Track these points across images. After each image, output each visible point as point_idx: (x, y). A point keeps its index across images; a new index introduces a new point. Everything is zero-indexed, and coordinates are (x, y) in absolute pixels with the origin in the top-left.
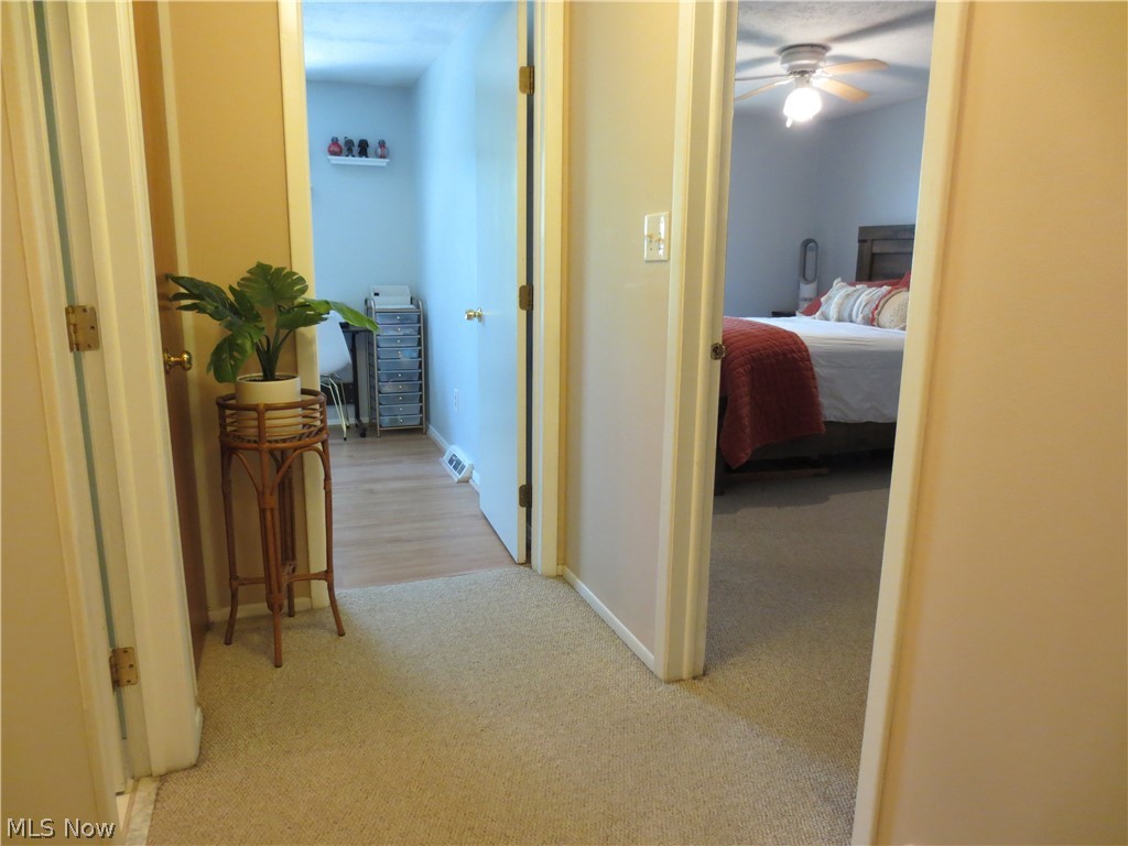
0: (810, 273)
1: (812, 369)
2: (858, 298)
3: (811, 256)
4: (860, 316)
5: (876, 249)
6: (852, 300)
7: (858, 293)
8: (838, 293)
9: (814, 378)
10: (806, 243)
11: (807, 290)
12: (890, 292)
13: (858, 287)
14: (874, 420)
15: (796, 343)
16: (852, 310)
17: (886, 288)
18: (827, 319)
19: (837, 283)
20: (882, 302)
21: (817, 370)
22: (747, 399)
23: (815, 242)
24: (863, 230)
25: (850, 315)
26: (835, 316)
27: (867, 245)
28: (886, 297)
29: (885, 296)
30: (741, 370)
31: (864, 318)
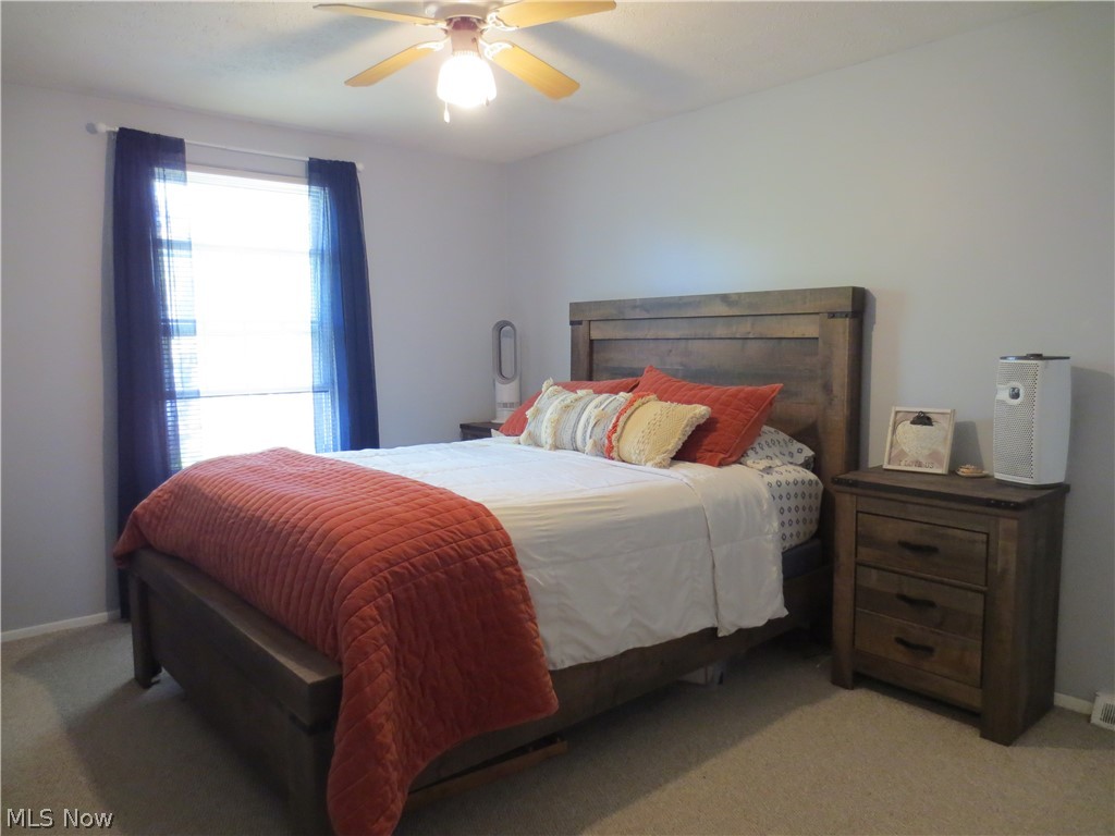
0: (507, 369)
1: (521, 581)
2: (584, 409)
3: (507, 343)
4: (590, 443)
5: (595, 335)
6: (573, 415)
7: (581, 404)
8: (551, 405)
9: (526, 599)
10: (500, 326)
11: (506, 392)
12: (631, 403)
13: (581, 393)
14: (638, 645)
15: (485, 530)
16: (574, 432)
17: (623, 396)
18: (538, 445)
19: (548, 388)
20: (623, 419)
21: (530, 575)
22: (386, 677)
23: (512, 326)
24: (575, 307)
25: (573, 439)
26: (550, 441)
27: (582, 328)
28: (626, 411)
29: (624, 411)
30: (369, 610)
31: (595, 444)
